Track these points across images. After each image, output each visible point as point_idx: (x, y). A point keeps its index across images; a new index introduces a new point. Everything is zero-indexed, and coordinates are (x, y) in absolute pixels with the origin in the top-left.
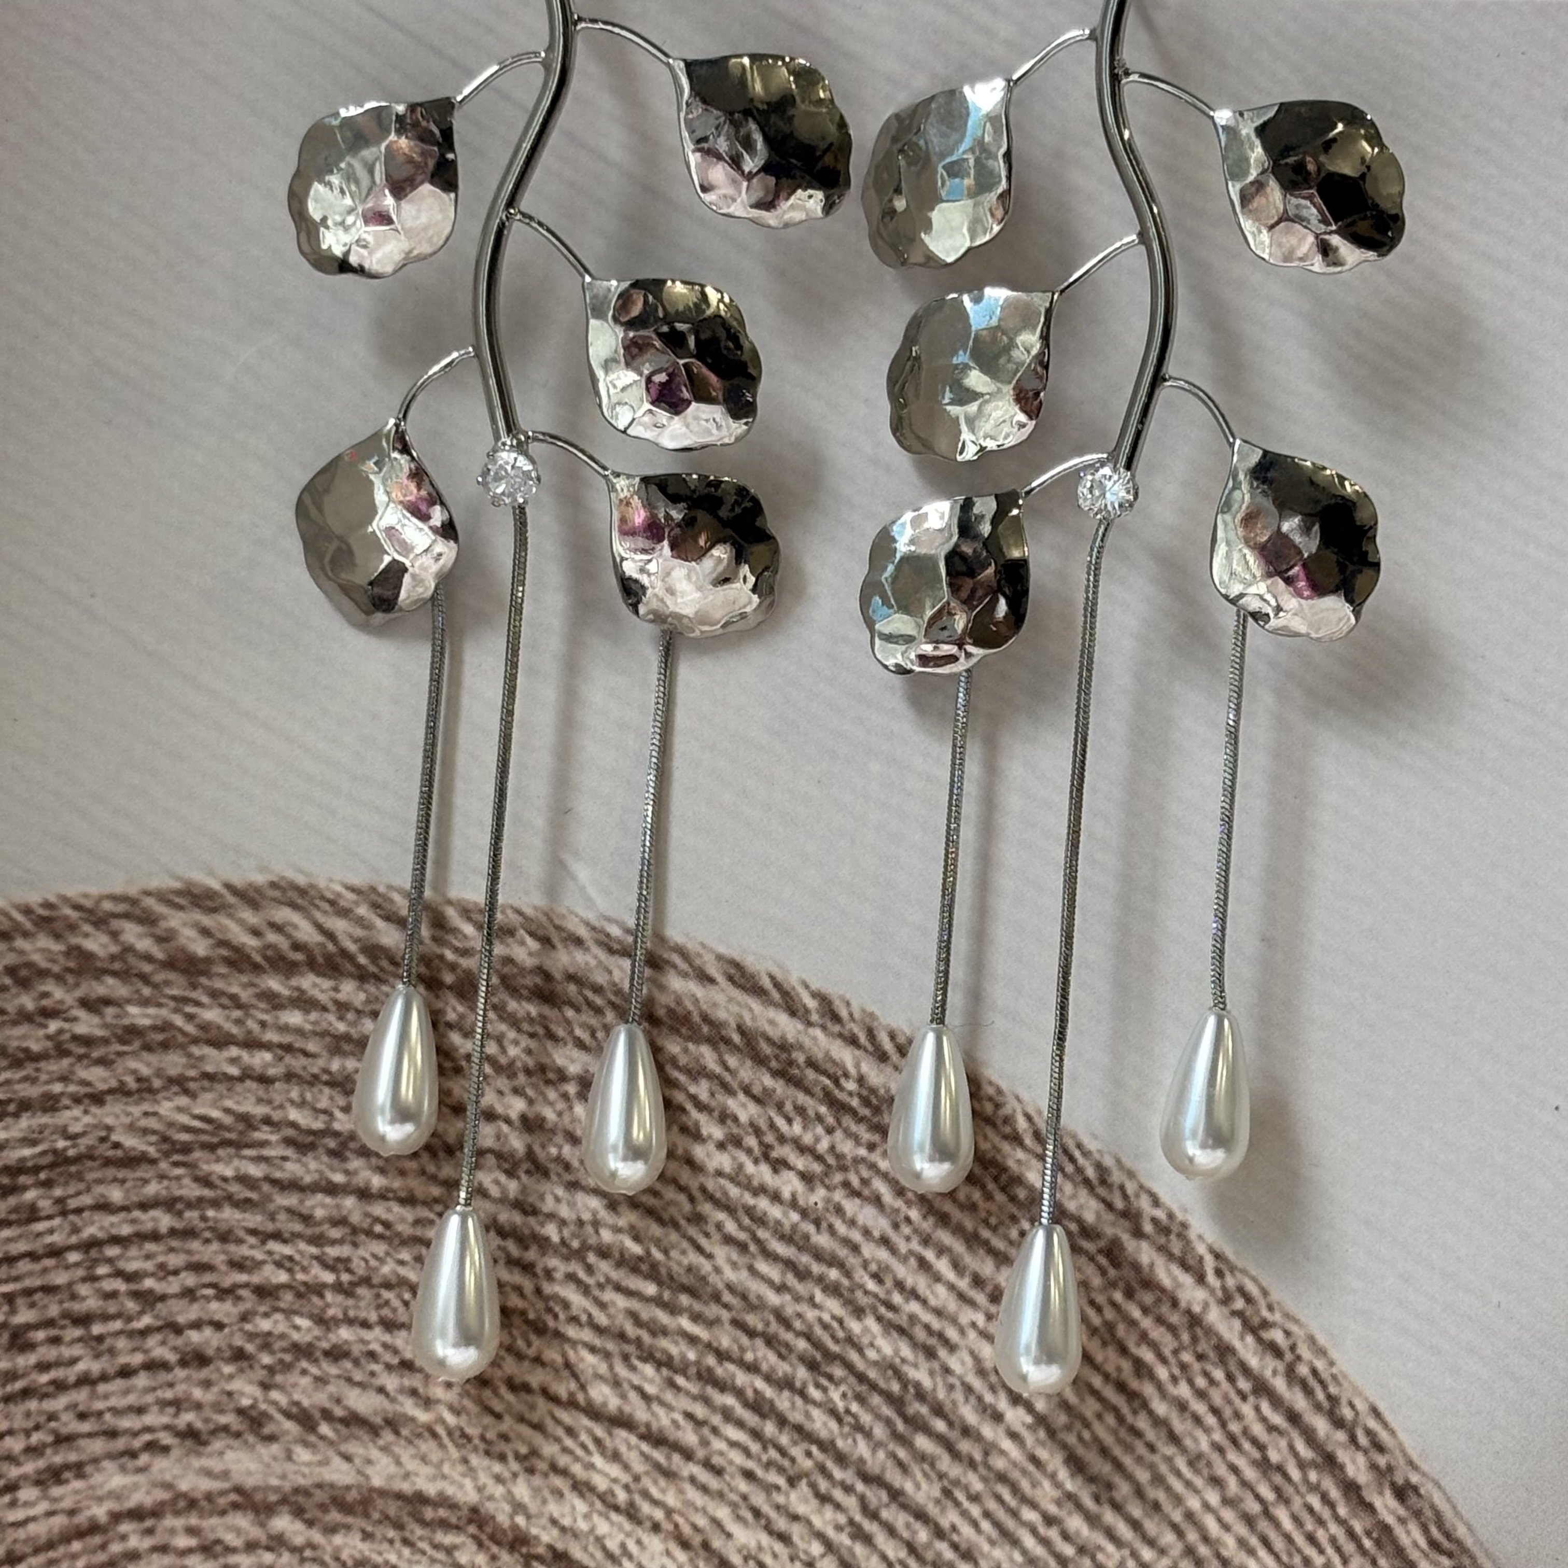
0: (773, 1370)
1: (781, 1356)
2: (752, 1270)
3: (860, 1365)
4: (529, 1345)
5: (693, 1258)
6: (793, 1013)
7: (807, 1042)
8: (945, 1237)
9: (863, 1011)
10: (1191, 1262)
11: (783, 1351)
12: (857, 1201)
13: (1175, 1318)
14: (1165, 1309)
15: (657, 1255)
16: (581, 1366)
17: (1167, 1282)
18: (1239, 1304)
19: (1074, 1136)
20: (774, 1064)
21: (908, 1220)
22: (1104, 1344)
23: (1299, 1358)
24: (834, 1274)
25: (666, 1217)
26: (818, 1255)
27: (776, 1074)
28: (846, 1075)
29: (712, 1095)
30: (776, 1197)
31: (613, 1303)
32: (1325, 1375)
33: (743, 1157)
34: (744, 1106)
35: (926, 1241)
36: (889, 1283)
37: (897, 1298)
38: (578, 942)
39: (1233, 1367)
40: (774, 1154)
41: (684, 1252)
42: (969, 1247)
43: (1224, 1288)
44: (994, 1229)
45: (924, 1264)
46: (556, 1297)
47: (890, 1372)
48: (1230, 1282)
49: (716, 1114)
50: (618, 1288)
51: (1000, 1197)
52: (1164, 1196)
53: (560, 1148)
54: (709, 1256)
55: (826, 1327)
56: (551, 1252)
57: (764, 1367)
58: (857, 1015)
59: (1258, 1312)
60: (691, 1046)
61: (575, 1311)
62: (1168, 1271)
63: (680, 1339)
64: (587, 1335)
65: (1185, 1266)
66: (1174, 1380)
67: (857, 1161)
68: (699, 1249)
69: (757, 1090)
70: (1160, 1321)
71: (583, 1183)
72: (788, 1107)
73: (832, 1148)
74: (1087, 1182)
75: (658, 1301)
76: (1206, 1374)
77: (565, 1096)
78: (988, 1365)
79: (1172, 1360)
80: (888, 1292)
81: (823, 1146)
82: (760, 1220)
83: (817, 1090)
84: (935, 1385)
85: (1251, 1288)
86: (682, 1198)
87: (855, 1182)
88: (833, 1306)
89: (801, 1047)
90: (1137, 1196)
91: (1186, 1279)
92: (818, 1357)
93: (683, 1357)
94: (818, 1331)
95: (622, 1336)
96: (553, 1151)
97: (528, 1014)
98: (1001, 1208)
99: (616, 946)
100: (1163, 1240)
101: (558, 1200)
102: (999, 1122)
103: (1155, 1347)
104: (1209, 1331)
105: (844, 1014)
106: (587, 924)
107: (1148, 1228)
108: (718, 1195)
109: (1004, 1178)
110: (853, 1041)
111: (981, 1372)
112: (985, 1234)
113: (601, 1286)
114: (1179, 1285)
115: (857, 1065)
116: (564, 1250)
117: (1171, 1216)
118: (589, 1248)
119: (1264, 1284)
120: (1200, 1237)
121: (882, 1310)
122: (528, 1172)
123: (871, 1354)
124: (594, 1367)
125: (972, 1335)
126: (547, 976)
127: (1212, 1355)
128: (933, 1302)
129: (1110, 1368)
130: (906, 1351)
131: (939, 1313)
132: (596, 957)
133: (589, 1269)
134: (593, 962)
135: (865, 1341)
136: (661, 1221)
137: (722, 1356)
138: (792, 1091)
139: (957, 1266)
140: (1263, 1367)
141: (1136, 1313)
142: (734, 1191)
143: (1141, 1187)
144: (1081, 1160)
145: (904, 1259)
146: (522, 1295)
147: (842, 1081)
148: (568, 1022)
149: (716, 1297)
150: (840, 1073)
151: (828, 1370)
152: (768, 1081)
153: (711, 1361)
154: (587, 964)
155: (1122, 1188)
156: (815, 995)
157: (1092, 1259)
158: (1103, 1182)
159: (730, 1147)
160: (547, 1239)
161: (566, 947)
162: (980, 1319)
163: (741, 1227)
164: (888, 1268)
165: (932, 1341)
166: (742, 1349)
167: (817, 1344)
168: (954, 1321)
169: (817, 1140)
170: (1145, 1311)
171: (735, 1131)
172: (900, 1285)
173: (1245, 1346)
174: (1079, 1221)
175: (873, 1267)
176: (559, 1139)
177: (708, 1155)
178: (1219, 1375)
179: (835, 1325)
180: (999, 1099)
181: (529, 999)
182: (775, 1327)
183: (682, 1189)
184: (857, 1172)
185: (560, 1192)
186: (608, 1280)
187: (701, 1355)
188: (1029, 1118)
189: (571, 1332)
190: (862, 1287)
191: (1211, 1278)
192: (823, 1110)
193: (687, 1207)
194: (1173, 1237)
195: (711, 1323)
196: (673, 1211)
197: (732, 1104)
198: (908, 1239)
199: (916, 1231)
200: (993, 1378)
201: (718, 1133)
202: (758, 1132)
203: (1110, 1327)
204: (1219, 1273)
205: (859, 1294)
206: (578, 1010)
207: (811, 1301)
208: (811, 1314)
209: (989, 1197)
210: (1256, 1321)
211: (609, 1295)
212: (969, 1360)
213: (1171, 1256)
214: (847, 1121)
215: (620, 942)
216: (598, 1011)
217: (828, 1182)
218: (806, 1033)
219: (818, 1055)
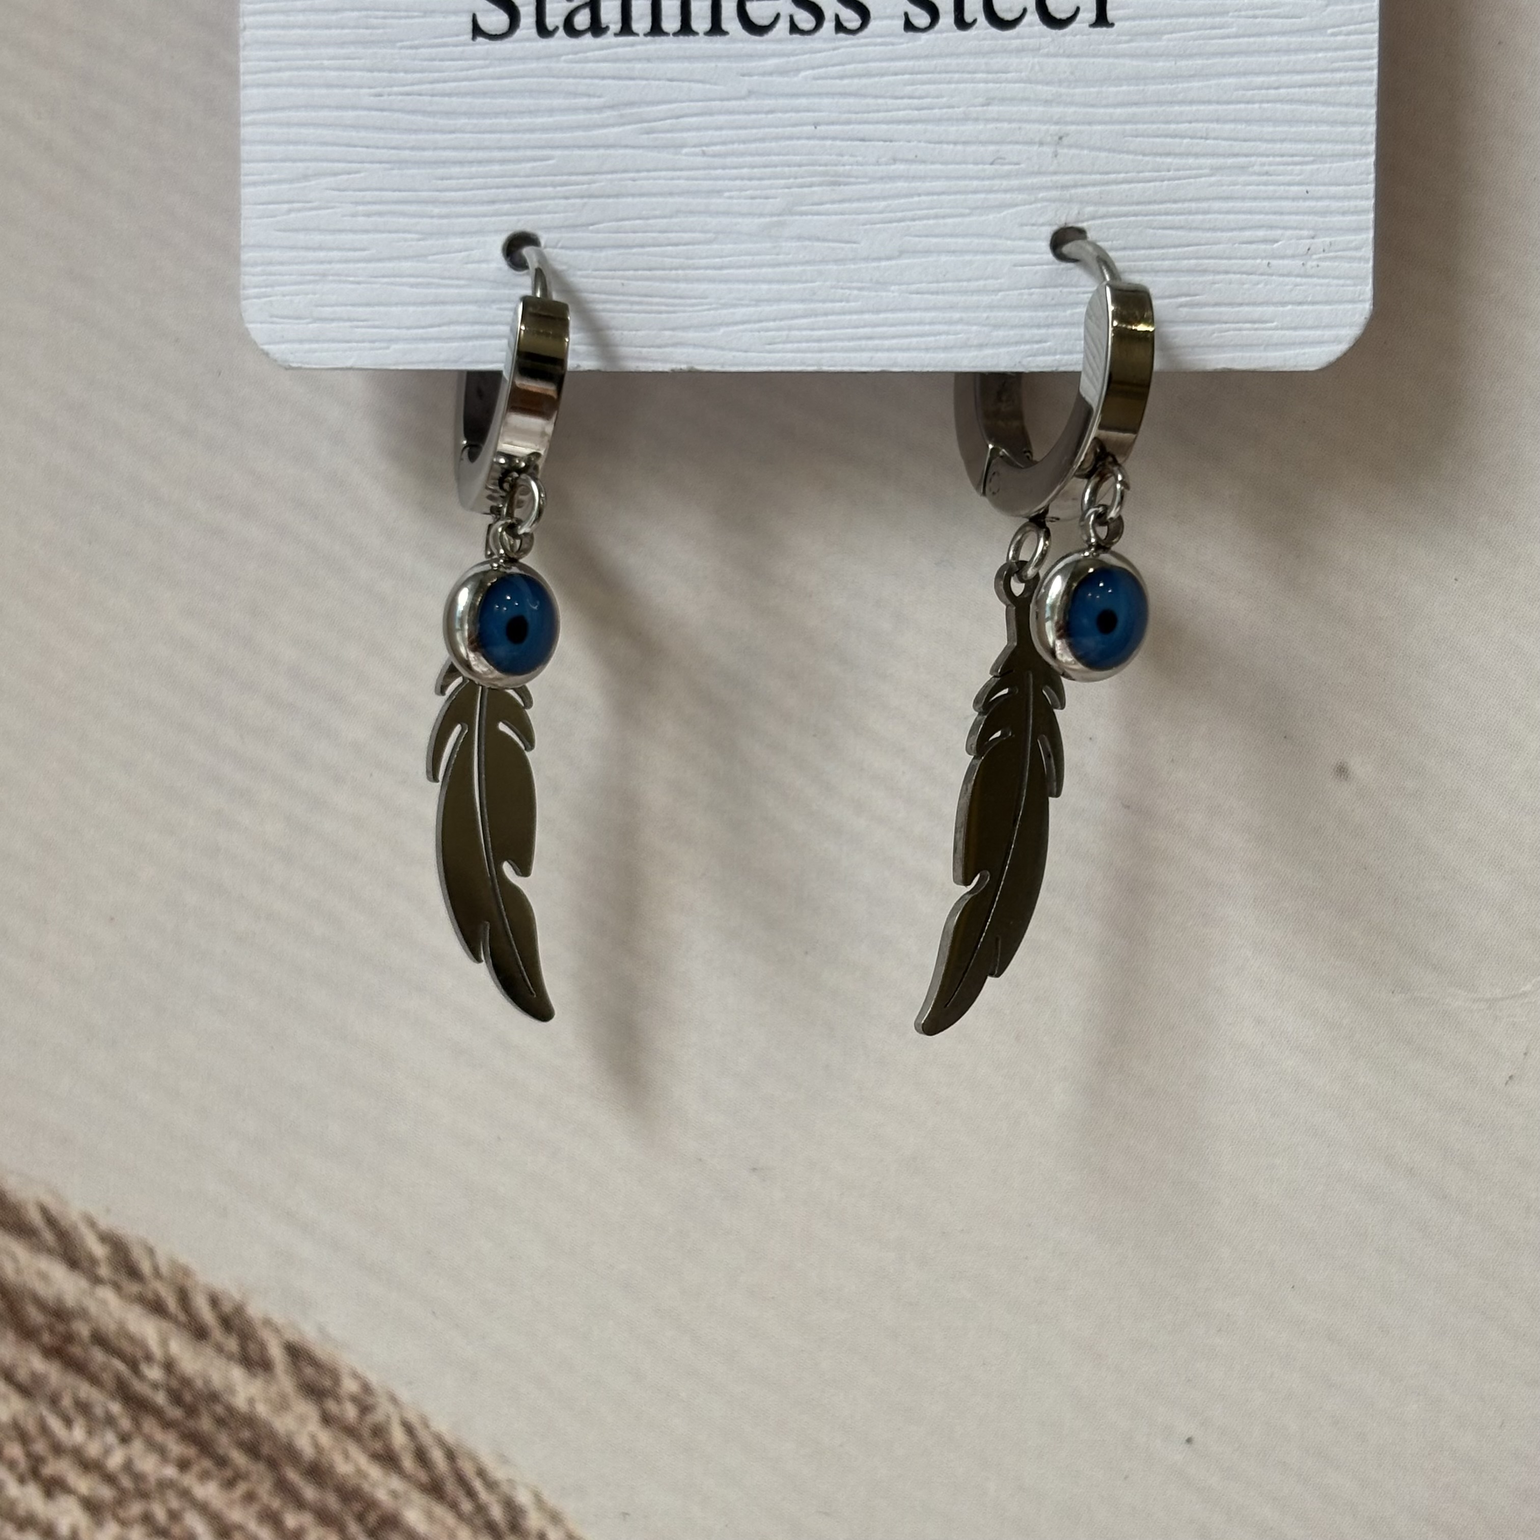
6: (73, 1264)
7: (93, 1308)
9: (173, 1262)
19: (474, 1459)
20: (46, 1338)
27: (50, 1353)
28: (149, 1358)
40: (46, 1471)
58: (164, 1269)
67: (164, 1485)
69: (22, 1375)
72: (67, 1402)
73: (128, 1466)
74: (491, 1527)
81: (115, 1461)
83: (106, 1377)
87: (160, 1515)
89: (83, 1313)
102: (366, 1432)
105: (146, 1267)
109: (372, 1518)
110: (157, 1308)
115: (164, 1343)
138: (71, 1380)
144: (484, 1495)
147: (143, 1366)
150: (139, 1354)
152: (37, 1363)
156: (108, 1238)
158: (516, 1528)
169: (107, 1451)
180: (370, 1401)
184: (164, 1502)
188: (409, 1429)
192: (116, 1408)
202: (24, 1438)
214: (150, 1425)
217: (122, 1514)
218: (92, 1294)
219: (110, 1327)
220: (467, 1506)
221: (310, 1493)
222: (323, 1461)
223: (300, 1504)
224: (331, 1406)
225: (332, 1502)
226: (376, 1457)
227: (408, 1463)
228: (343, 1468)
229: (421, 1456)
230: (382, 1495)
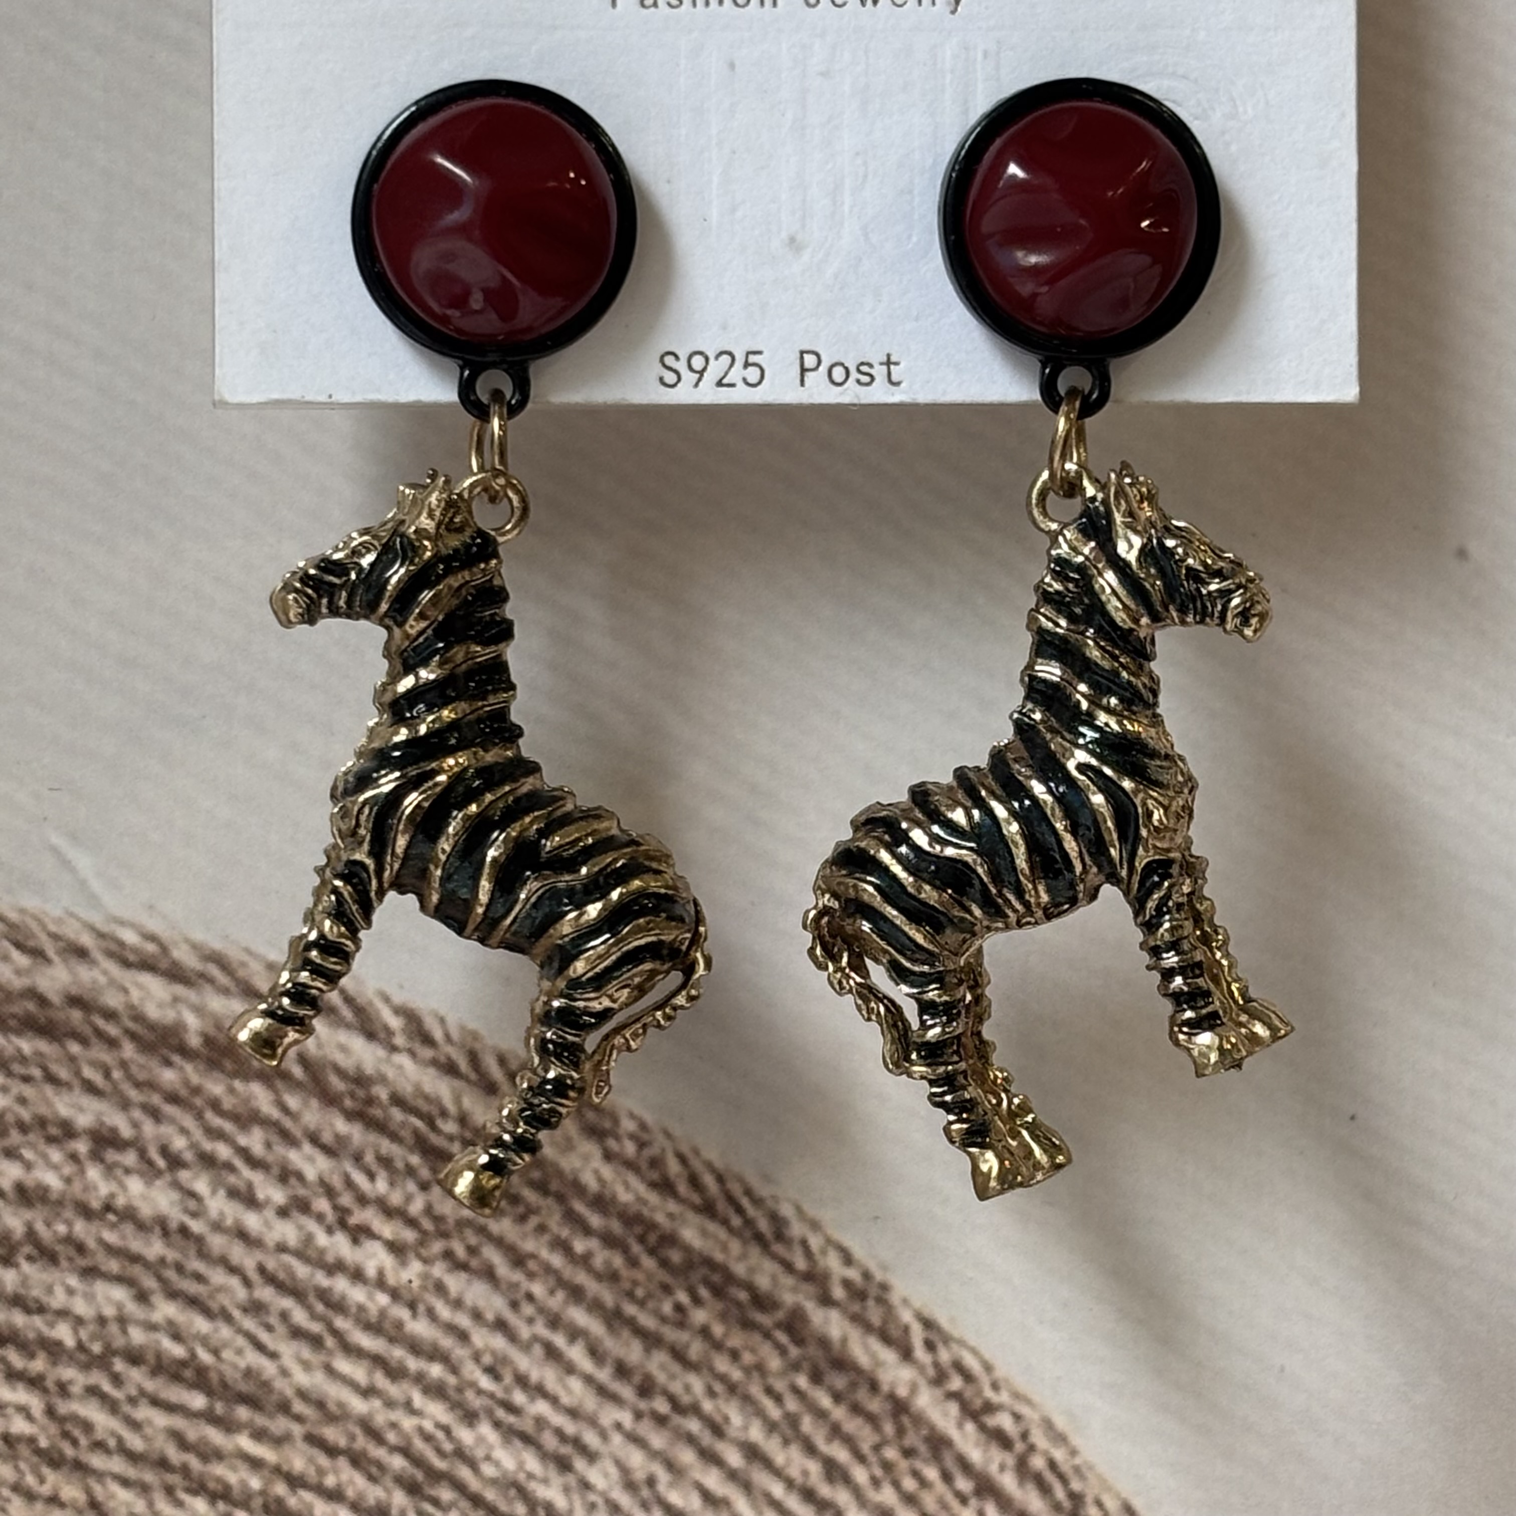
0: (361, 1496)
1: (372, 1479)
2: (330, 1370)
3: (474, 1484)
4: (42, 1481)
5: (253, 1358)
6: (370, 1036)
7: (391, 1074)
8: (579, 1316)
9: (463, 1028)
10: (895, 1333)
11: (374, 1470)
12: (463, 1276)
13: (875, 1405)
14: (862, 1395)
15: (205, 1356)
16: (111, 1504)
17: (863, 1360)
18: (956, 1383)
19: (741, 1180)
20: (348, 1103)
21: (530, 1297)
22: (786, 1442)
23: (1032, 1448)
24: (436, 1370)
25: (214, 1306)
26: (415, 1347)
27: (351, 1116)
28: (444, 1113)
29: (268, 1145)
30: (357, 1275)
31: (150, 1423)
32: (1065, 1468)
33: (312, 1226)
34: (311, 1159)
35: (554, 1322)
36: (508, 1379)
37: (519, 1398)
38: (81, 953)
39: (949, 1462)
40: (353, 1220)
41: (239, 1352)
42: (610, 1326)
43: (936, 1365)
44: (642, 1303)
45: (552, 1353)
46: (75, 1418)
47: (513, 1492)
48: (944, 1356)
49: (276, 1171)
50: (156, 1402)
51: (648, 1262)
52: (858, 1251)
53: (69, 1224)
54: (273, 1356)
55: (428, 1438)
56: (65, 1358)
57: (350, 1493)
58: (455, 1035)
59: (979, 1392)
60: (238, 1084)
61: (99, 1435)
62: (866, 1347)
63: (239, 1463)
64: (117, 1465)
65: (886, 1339)
66: (876, 1482)
67: (462, 1224)
68: (260, 1347)
69: (327, 1137)
70: (856, 1409)
71: (104, 1268)
72: (369, 1158)
73: (429, 1210)
74: (759, 1238)
75: (209, 1417)
76: (916, 1474)
77: (74, 1157)
78: (640, 1476)
79: (872, 1458)
80: (507, 1390)
81: (416, 1207)
82: (338, 1306)
83: (405, 1134)
84: (571, 1503)
85: (971, 1362)
86: (234, 1282)
87: (460, 1251)
88: (437, 1411)
89: (383, 1079)
90: (824, 1252)
91: (888, 1355)
92: (420, 1476)
93: (244, 1484)
94: (419, 1444)
95: (163, 1464)
96: (62, 1229)
97: (19, 1050)
98: (650, 1276)
99: (132, 958)
100: (856, 1308)
101: (70, 1292)
102: (644, 1166)
103: (850, 1442)
104: (919, 1420)
105: (438, 1034)
106: (92, 929)
107: (838, 1293)
108: (282, 1276)
109: (652, 1238)
110: (450, 1070)
111: (630, 1486)
112: (630, 1309)
113: (132, 1401)
114: (878, 1363)
115: (457, 1100)
116: (83, 1357)
117: (867, 1275)
118: (115, 1353)
119: (987, 1356)
120: (905, 1302)
121: (500, 1413)
122: (30, 1258)
123: (488, 1470)
124: (128, 1505)
125: (617, 1439)
126: (42, 1001)
127: (923, 1448)
128: (565, 1400)
129: (794, 1472)
130: (533, 1463)
131: (573, 1413)
132: (105, 973)
133: (117, 1380)
134: (102, 980)
135: (480, 1453)
136: (208, 1313)
137: (295, 1482)
138: (373, 1137)
139: (595, 1353)
140: (988, 1461)
141: (825, 1401)
142: (302, 1270)
143: (829, 1241)
144: (751, 1211)
145: (526, 1347)
146: (29, 1417)
147: (440, 1123)
148: (72, 1059)
149: (284, 1408)
150: (435, 1112)
151: (433, 1492)
152: (341, 1126)
153: (280, 1489)
154: (94, 982)
155: (804, 1243)
156: (400, 1011)
157: (767, 1335)
158: (780, 1236)
159: (295, 1214)
160: (59, 1344)
161: (65, 961)
162: (626, 1418)
163: (314, 1316)
164: (505, 1360)
165: (566, 1450)
166: (321, 1472)
167: (417, 1461)
168: (593, 1422)
169: (409, 1198)
170: (837, 1397)
171: (302, 1192)
172: (522, 1381)
173: (964, 1436)
174: (750, 1287)
175: (487, 1359)
176: (68, 1213)
177: (267, 1224)
178: (932, 1473)
179: (440, 1435)
180: (645, 1137)
181: (19, 1033)
182: (362, 1442)
183: (233, 1270)
184: (463, 1240)
185: (73, 1281)
186: (142, 1393)
187: (268, 1483)
188: (682, 1159)
189: (97, 1461)
190: (473, 1385)
191: (920, 1353)
192: (415, 1160)
193: (241, 1293)
194: (871, 1303)
195: (280, 1441)
196: (224, 1300)
197: (295, 1158)
198: (530, 1321)
199: (541, 1310)
200: (645, 1493)
201: (278, 1196)
202: (330, 1193)
203: (793, 1421)
204: (930, 1346)
205: (470, 1395)
206: (84, 1042)
207: (409, 1408)
208: (408, 1423)
209: (633, 1263)
210: (978, 1403)
211: (143, 1412)
212: (613, 1471)
213: (868, 1328)
215: (135, 950)
216: (112, 1043)
217: (424, 1252)
218: (388, 1061)
219: (406, 1089)
220: (736, 1221)
221: (595, 1220)
222: (607, 1192)
223: (587, 1231)
224: (612, 1143)
225: (616, 1227)
226: (653, 1185)
227: (683, 1188)
228: (624, 1197)
229: (694, 1182)
230: (660, 1218)
